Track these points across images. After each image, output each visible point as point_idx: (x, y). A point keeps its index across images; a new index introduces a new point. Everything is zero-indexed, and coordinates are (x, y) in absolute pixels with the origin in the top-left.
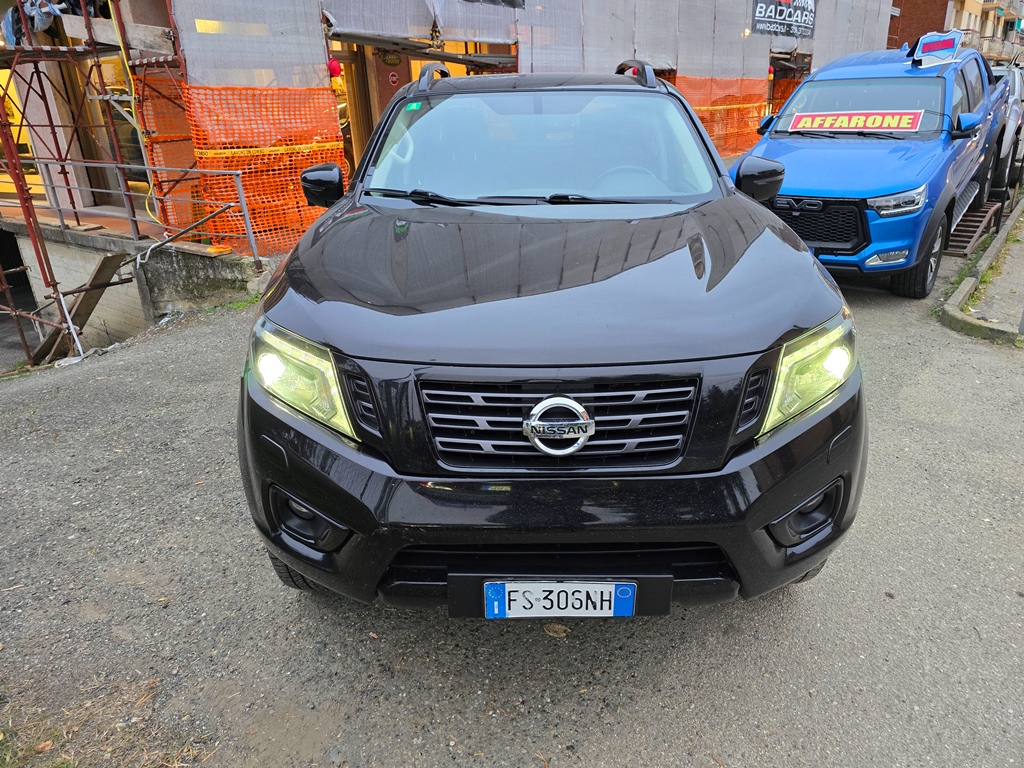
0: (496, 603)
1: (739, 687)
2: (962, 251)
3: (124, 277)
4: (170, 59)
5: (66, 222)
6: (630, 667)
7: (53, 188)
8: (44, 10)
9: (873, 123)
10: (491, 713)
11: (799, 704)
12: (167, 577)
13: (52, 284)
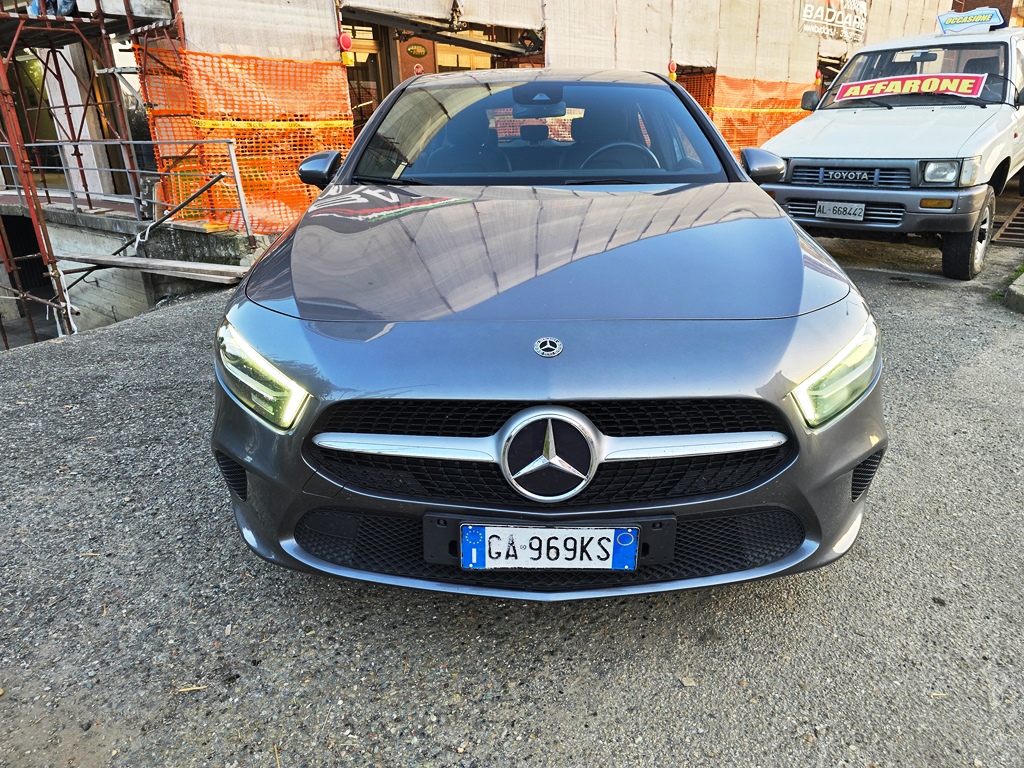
4: (168, 23)
5: (79, 206)
13: (51, 261)
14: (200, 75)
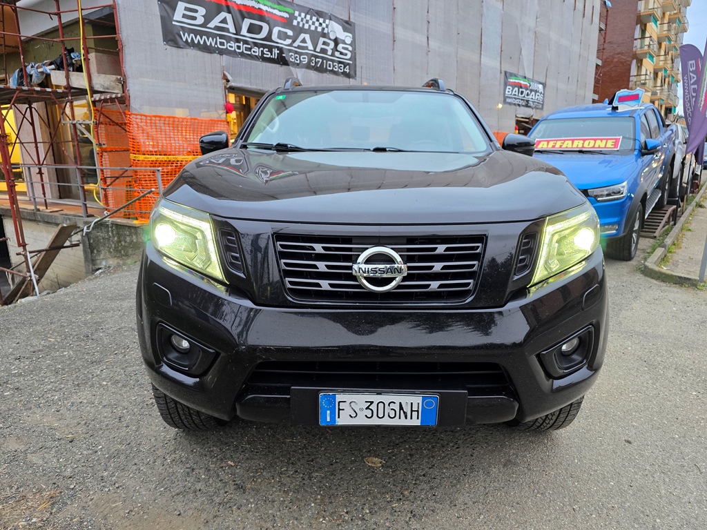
0: (328, 412)
1: (518, 503)
2: (652, 235)
3: (73, 243)
4: (119, 95)
5: (38, 207)
6: (432, 488)
7: (32, 184)
8: (40, 70)
9: (588, 145)
10: (321, 520)
11: (565, 516)
12: (75, 421)
13: (23, 245)
14: (138, 127)
